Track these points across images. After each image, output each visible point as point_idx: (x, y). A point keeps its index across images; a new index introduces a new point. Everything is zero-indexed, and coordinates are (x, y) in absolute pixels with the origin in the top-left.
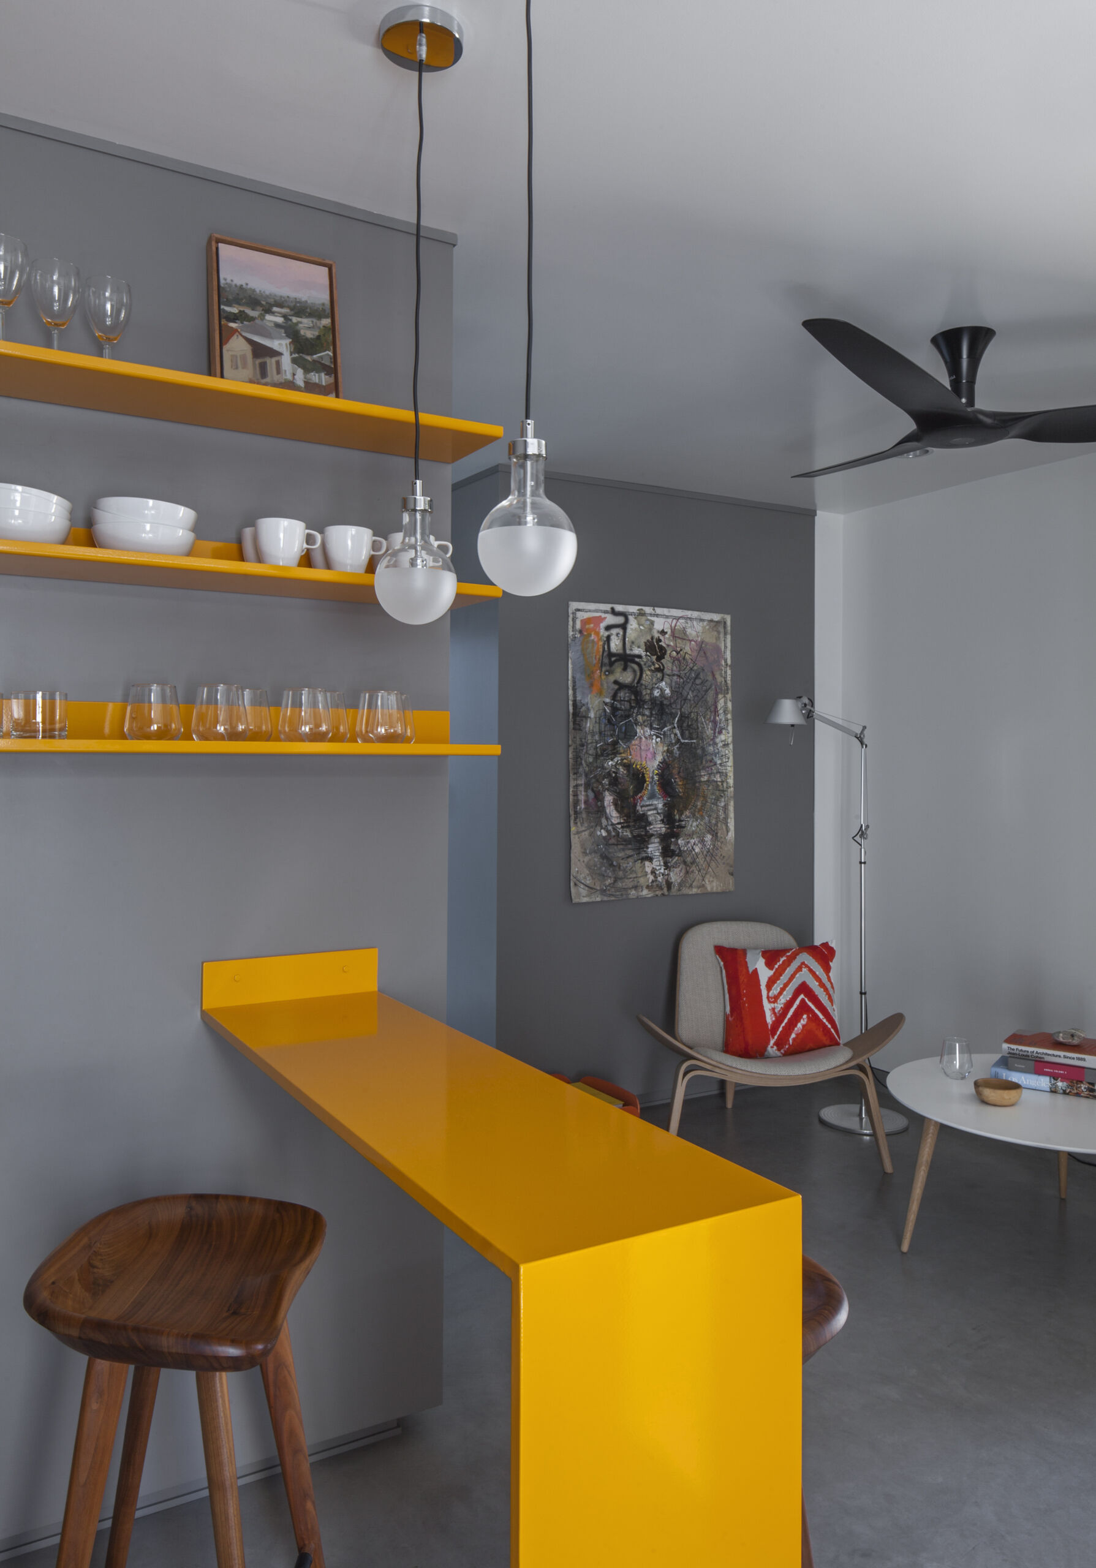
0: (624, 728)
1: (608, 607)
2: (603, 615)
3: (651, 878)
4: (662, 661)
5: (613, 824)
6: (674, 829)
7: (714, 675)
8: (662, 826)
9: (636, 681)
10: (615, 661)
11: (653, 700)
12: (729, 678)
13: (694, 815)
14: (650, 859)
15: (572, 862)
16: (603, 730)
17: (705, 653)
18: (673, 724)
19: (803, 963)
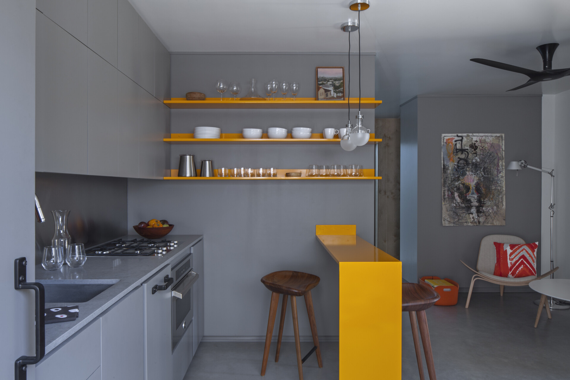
0: (462, 172)
1: (456, 135)
2: (454, 137)
3: (472, 220)
4: (476, 150)
5: (458, 202)
6: (481, 204)
7: (497, 154)
8: (477, 203)
9: (466, 157)
10: (458, 151)
11: (473, 163)
12: (504, 155)
13: (489, 200)
14: (472, 214)
15: (443, 213)
16: (454, 173)
17: (494, 147)
18: (481, 170)
19: (524, 249)
